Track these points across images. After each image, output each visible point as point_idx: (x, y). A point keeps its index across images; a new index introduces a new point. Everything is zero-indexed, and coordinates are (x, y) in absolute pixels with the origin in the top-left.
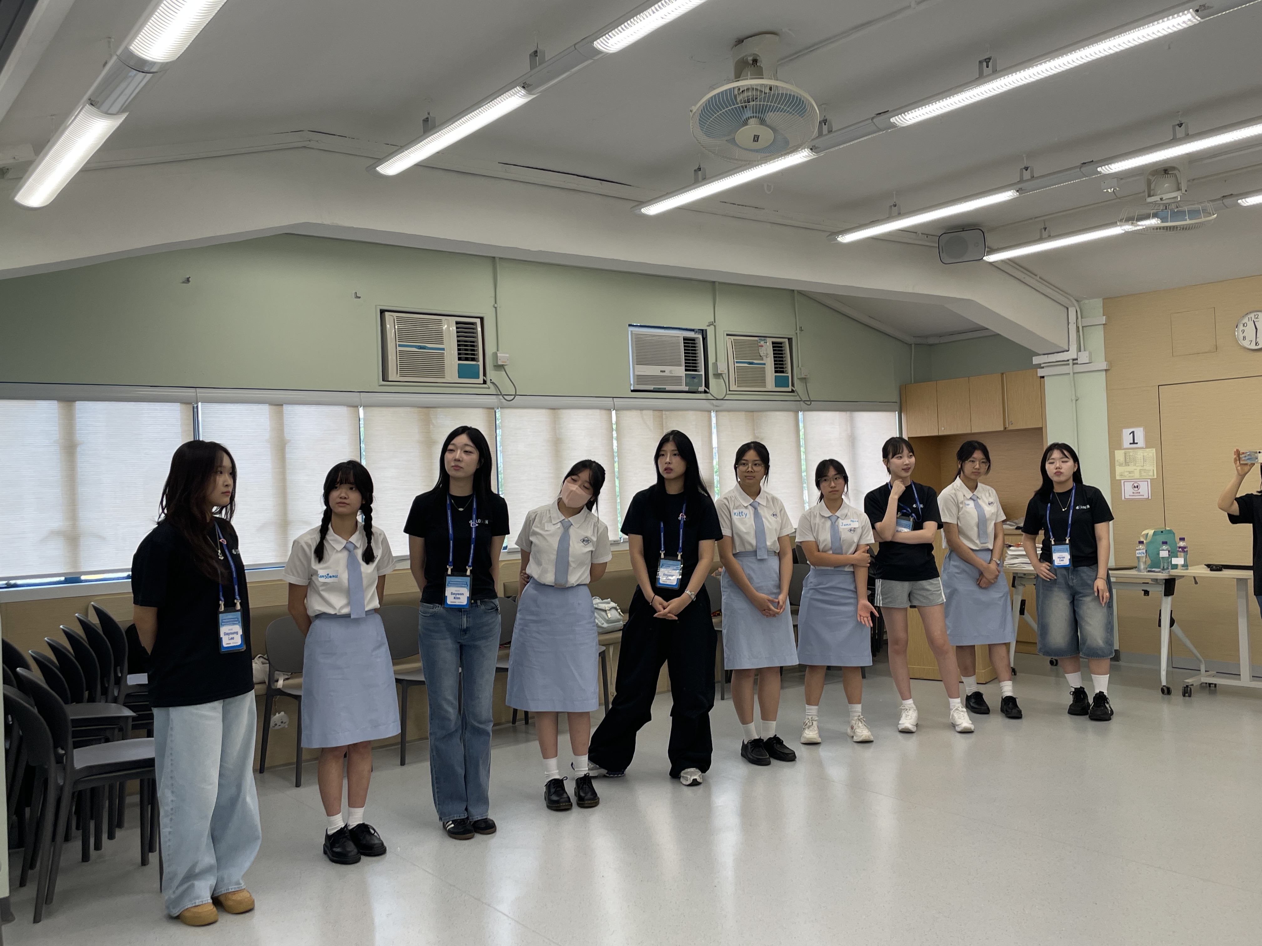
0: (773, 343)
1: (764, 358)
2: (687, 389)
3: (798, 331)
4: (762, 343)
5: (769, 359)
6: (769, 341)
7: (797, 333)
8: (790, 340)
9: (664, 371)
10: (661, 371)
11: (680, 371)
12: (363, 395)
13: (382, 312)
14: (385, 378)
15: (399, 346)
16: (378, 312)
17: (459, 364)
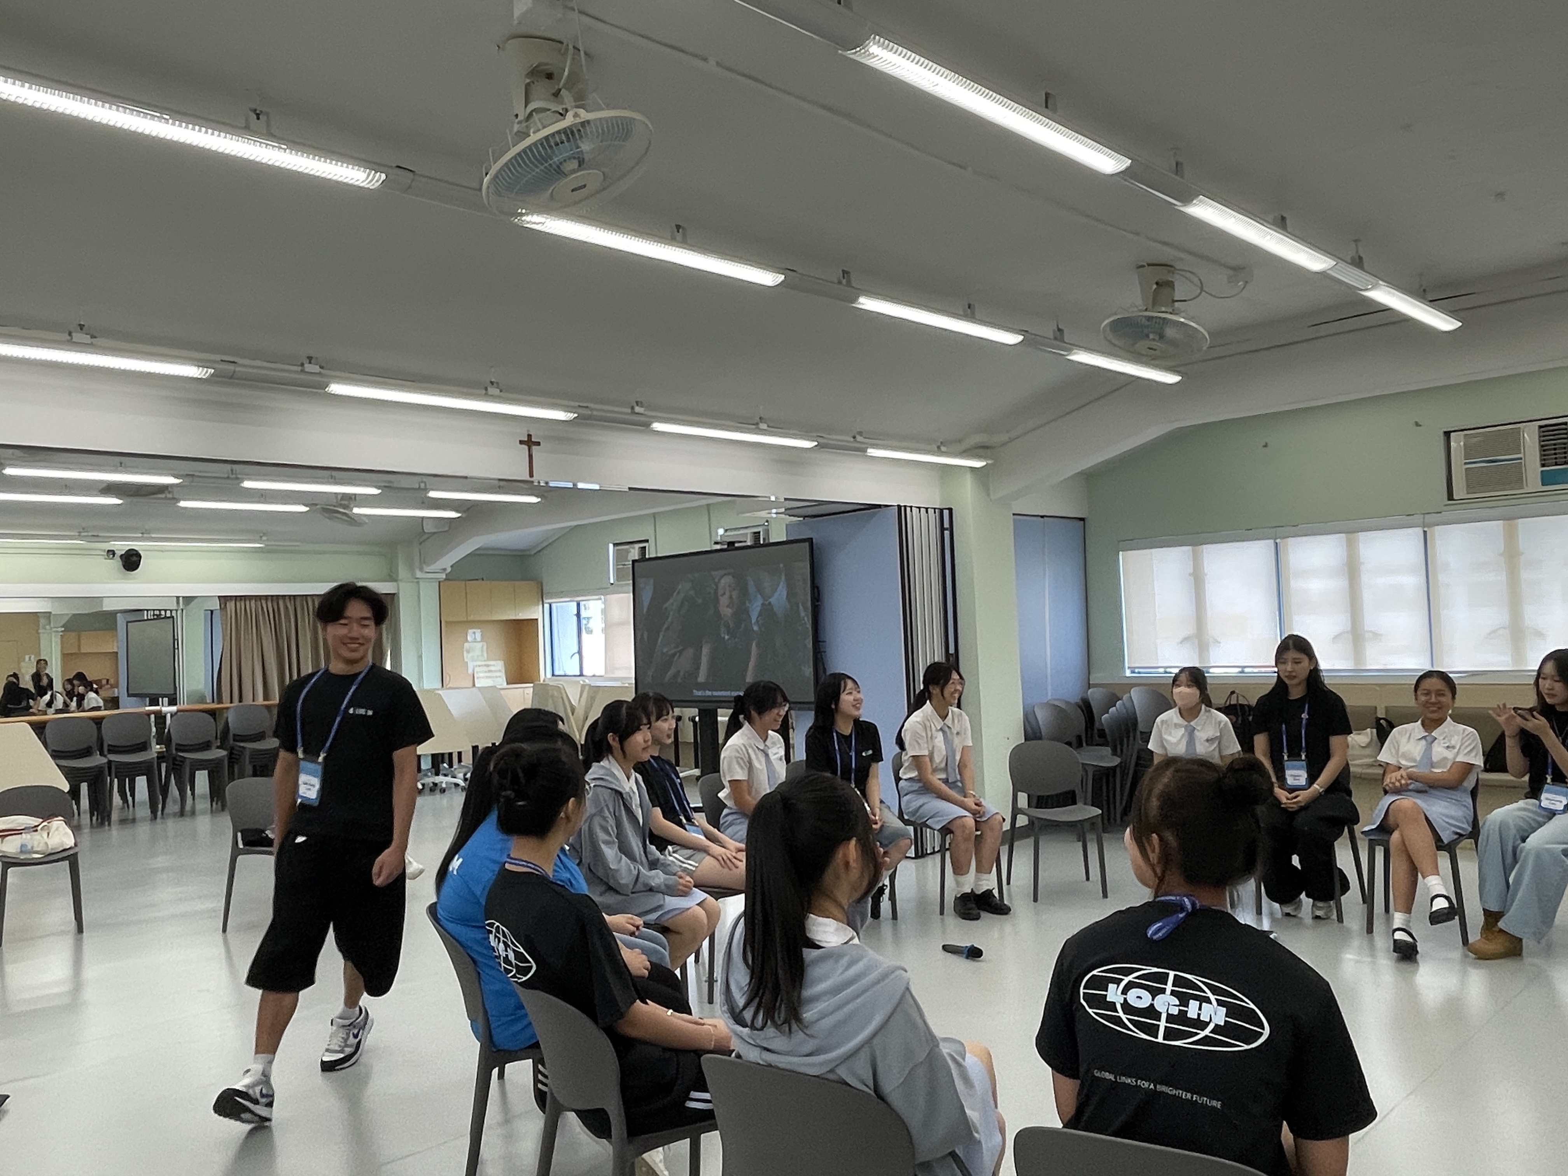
12: (1427, 516)
13: (1447, 434)
14: (1450, 497)
15: (1466, 463)
16: (1442, 435)
17: (1542, 471)
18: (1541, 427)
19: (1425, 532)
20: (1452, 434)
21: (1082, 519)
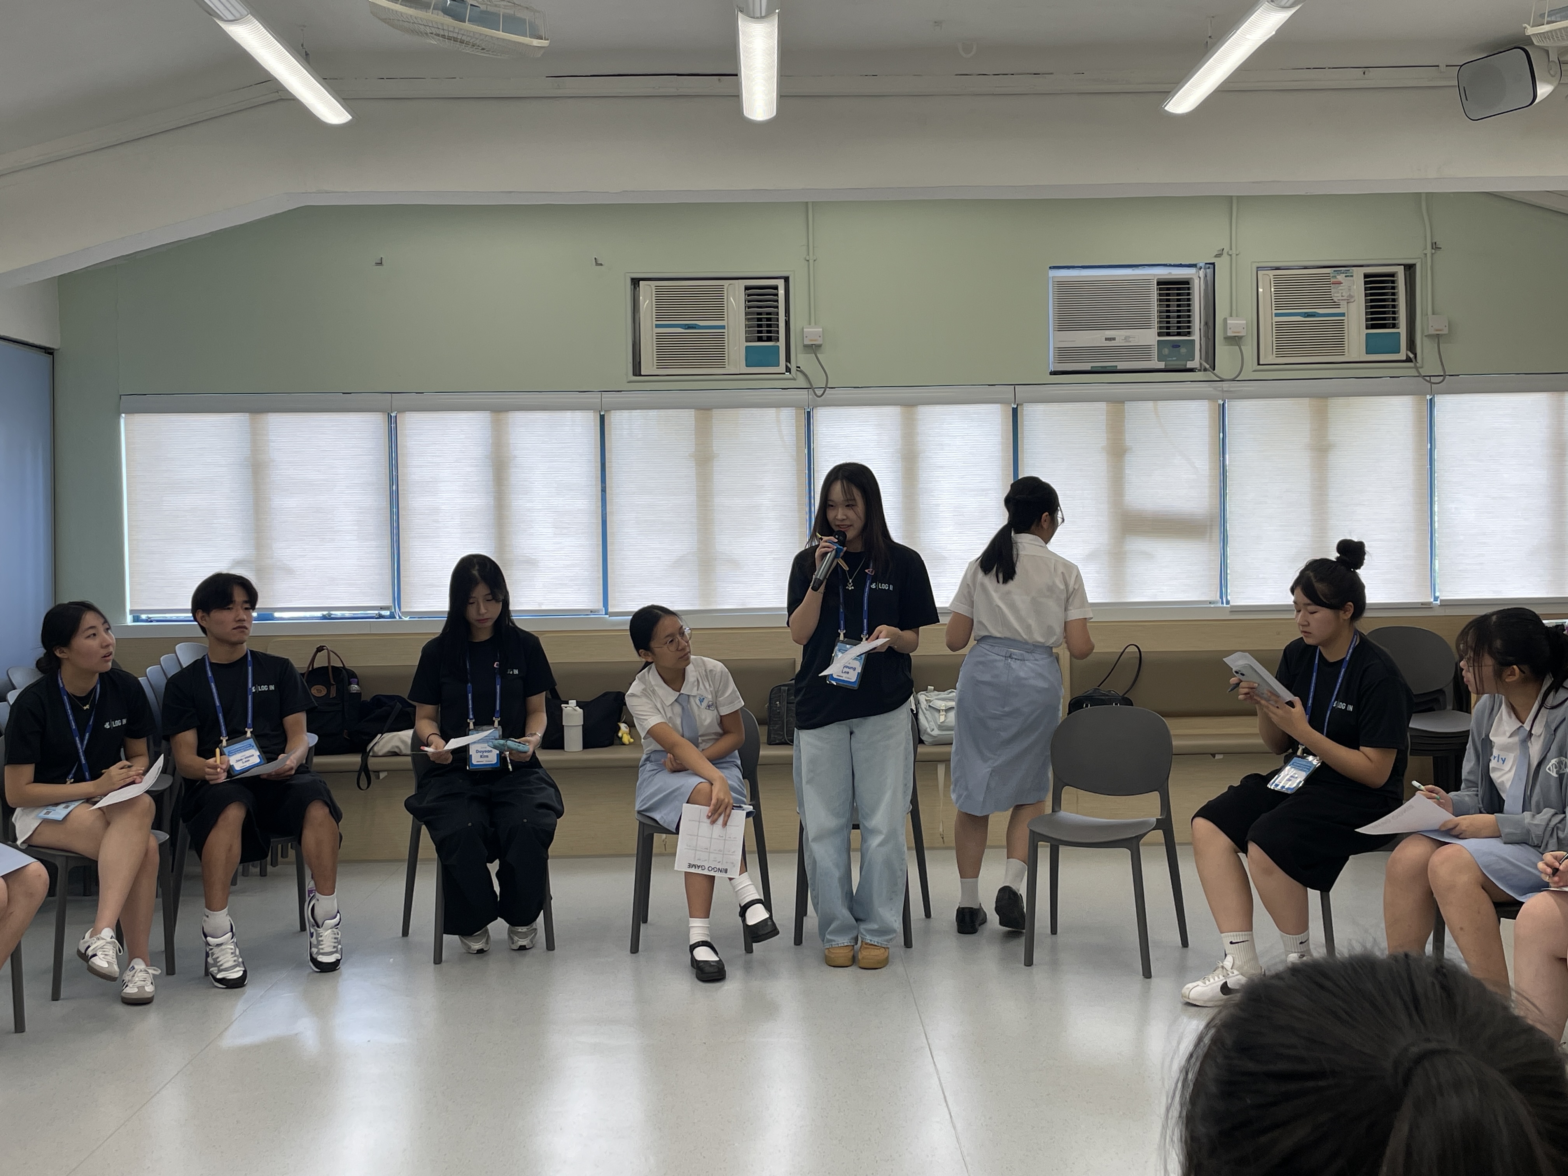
0: (1366, 276)
1: (1343, 304)
2: (1161, 365)
3: (1429, 250)
4: (1340, 278)
5: (1353, 306)
6: (1359, 273)
7: (1426, 254)
8: (1410, 269)
9: (1114, 339)
10: (1106, 339)
11: (1149, 337)
12: (605, 395)
13: (636, 282)
14: (637, 371)
15: (657, 326)
16: (629, 282)
17: (747, 347)
18: (747, 288)
19: (602, 418)
20: (641, 282)
21: (49, 351)
